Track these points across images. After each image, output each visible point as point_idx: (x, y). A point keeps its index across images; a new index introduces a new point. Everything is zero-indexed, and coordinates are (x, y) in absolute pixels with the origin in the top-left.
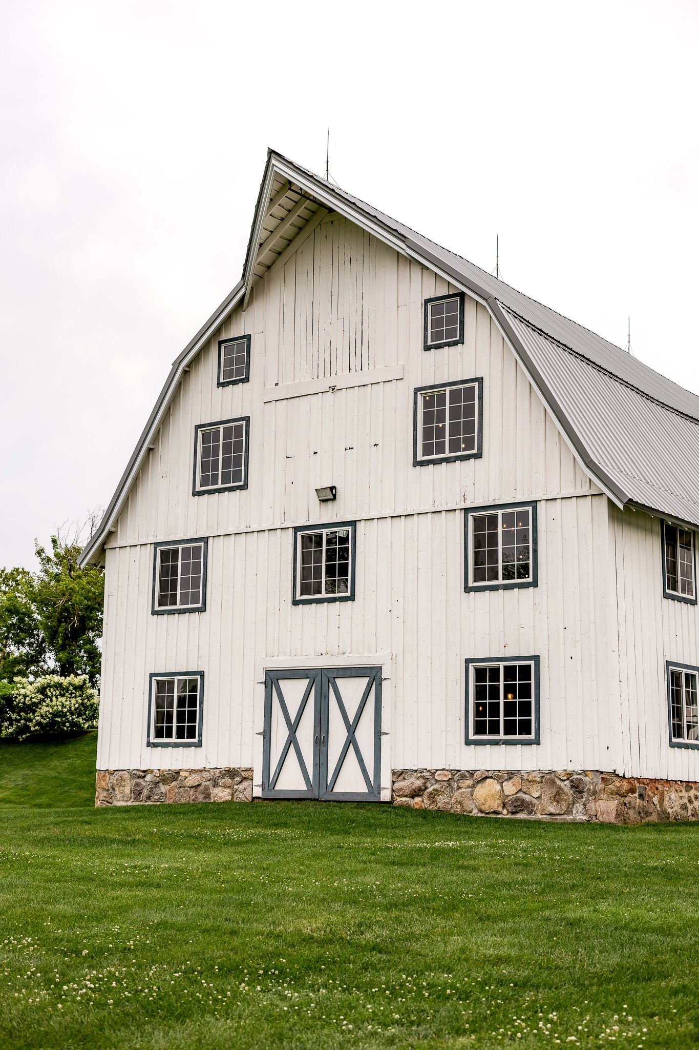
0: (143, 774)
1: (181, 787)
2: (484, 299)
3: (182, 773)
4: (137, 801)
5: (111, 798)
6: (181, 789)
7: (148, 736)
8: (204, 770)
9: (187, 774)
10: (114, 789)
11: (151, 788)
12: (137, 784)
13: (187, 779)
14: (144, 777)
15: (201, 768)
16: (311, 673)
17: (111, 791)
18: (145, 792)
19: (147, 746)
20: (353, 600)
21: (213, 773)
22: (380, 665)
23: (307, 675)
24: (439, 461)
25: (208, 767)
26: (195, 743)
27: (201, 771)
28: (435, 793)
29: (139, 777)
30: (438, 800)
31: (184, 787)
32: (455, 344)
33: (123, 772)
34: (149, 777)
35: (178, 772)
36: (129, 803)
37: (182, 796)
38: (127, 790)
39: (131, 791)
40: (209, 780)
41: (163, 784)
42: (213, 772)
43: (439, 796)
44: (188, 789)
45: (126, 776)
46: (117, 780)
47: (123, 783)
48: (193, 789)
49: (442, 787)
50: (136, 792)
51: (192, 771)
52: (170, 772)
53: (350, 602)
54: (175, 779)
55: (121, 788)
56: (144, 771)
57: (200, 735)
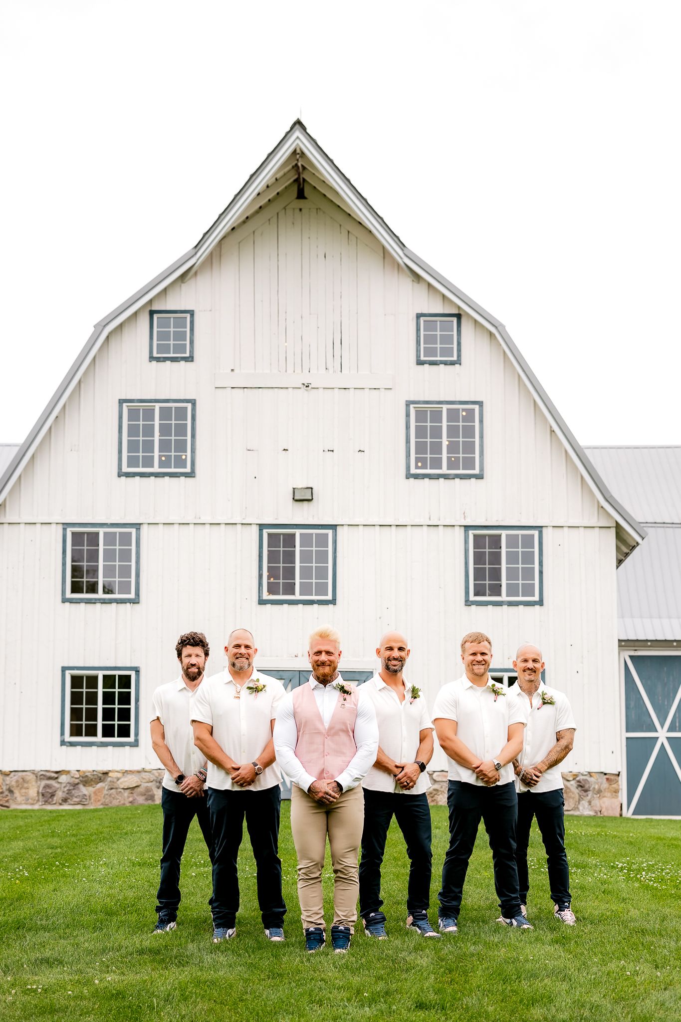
0: (56, 775)
1: (112, 789)
2: (493, 325)
3: (110, 774)
4: (49, 803)
5: (7, 801)
6: (113, 791)
7: (62, 733)
8: (144, 770)
9: (119, 775)
10: (11, 791)
11: (69, 790)
12: (47, 786)
13: (120, 781)
14: (57, 778)
15: (139, 768)
16: (285, 675)
17: (7, 793)
18: (60, 795)
19: (61, 745)
20: (335, 604)
21: (157, 775)
22: (371, 670)
23: (280, 676)
24: (437, 477)
25: (148, 768)
26: (130, 743)
27: (139, 772)
28: (435, 792)
29: (50, 778)
30: (438, 800)
31: (117, 788)
32: (452, 363)
33: (24, 773)
34: (63, 778)
35: (106, 773)
36: (36, 807)
37: (114, 798)
38: (33, 792)
39: (38, 793)
40: (152, 782)
41: (84, 785)
42: (158, 772)
43: (439, 795)
44: (122, 791)
45: (31, 777)
46: (17, 781)
47: (26, 785)
48: (128, 790)
49: (442, 787)
50: (48, 796)
51: (126, 772)
52: (95, 773)
53: (331, 606)
54: (100, 780)
55: (23, 791)
56: (57, 772)
57: (137, 734)
